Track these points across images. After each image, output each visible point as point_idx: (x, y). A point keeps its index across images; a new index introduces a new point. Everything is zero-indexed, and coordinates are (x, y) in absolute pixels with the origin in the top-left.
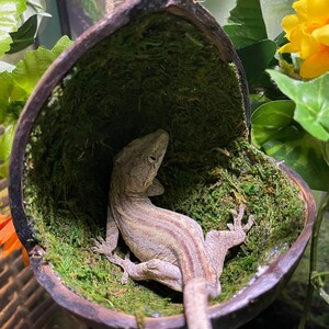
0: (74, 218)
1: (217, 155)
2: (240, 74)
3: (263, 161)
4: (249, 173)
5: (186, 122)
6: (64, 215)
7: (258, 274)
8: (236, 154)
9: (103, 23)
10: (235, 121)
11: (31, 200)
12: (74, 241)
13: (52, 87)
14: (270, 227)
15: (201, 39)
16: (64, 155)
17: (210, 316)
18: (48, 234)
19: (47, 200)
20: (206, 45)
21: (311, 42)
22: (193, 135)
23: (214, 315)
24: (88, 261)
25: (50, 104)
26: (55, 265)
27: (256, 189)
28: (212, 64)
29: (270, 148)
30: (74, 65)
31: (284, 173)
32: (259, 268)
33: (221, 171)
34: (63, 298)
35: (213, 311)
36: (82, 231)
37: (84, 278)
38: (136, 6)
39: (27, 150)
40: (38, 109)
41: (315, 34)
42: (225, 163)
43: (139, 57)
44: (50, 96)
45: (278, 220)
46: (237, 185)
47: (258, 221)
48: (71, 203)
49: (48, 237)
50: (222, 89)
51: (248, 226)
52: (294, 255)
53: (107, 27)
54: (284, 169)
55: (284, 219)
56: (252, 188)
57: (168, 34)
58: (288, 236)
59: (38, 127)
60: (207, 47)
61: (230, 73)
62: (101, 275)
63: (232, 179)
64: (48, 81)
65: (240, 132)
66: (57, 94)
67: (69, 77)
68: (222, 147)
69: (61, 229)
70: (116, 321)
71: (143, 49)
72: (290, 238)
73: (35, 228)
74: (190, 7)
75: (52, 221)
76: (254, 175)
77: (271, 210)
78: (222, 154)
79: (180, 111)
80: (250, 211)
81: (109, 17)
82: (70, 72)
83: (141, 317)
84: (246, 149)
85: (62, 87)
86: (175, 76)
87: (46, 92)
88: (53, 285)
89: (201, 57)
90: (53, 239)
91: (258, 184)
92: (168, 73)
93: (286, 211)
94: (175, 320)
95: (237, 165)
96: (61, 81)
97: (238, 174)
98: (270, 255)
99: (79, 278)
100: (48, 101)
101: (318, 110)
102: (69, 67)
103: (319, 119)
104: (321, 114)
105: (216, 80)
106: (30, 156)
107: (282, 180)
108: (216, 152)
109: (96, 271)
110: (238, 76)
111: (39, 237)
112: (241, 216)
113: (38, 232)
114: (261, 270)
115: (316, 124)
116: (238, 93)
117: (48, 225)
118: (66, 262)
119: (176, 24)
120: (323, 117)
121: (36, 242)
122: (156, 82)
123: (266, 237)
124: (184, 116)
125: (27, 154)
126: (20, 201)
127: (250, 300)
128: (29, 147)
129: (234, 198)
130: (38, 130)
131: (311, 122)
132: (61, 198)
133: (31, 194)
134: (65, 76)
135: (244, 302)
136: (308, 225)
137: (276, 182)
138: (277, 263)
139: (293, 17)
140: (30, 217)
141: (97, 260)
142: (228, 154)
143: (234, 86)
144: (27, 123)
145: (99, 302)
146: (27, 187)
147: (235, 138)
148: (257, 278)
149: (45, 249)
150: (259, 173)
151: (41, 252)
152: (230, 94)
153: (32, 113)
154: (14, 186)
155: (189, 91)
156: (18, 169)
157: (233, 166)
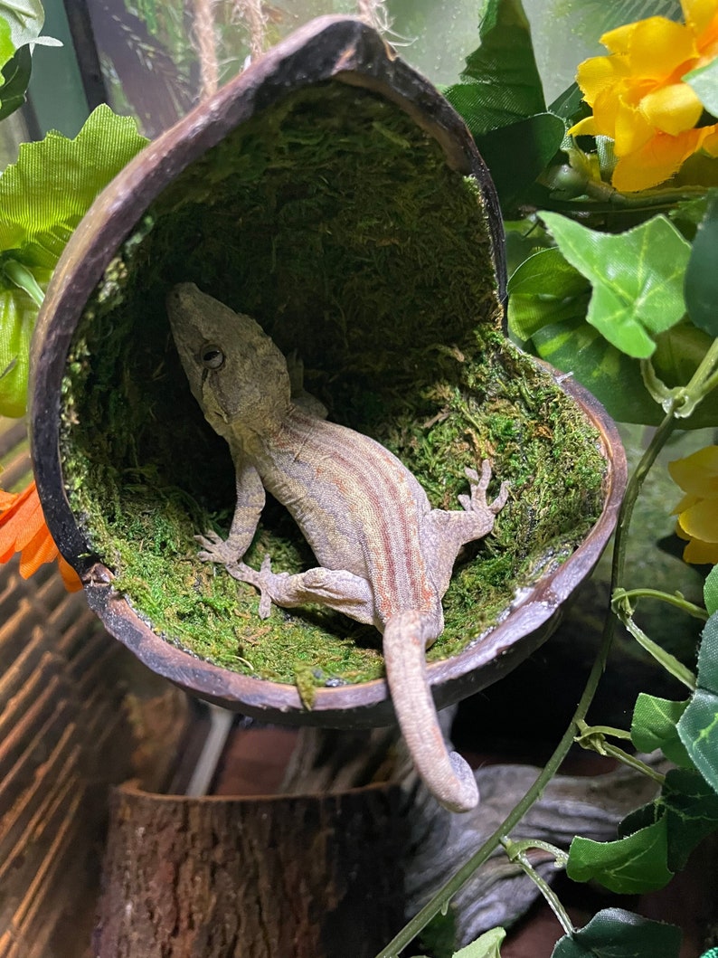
0: (157, 499)
1: (440, 359)
2: (486, 196)
3: (530, 373)
4: (502, 396)
5: (374, 289)
6: (138, 496)
7: (516, 603)
8: (478, 358)
9: (201, 121)
10: (475, 289)
11: (78, 482)
12: (164, 544)
13: (102, 263)
14: (540, 505)
15: (405, 130)
16: (127, 375)
17: (430, 682)
18: (116, 541)
19: (105, 472)
20: (415, 139)
21: (636, 122)
22: (387, 317)
23: (437, 680)
24: (194, 581)
25: (103, 296)
26: (136, 599)
27: (516, 430)
28: (428, 177)
29: (545, 340)
30: (146, 214)
31: (570, 397)
32: (518, 592)
33: (448, 392)
34: (160, 659)
35: (434, 673)
36: (176, 523)
37: (191, 614)
38: (268, 79)
39: (65, 390)
40: (79, 309)
41: (646, 104)
42: (455, 375)
43: (274, 166)
44: (102, 279)
45: (555, 493)
46: (479, 419)
47: (517, 492)
48: (148, 471)
49: (115, 547)
50: (448, 224)
51: (499, 502)
52: (581, 566)
53: (210, 129)
54: (572, 391)
55: (567, 492)
56: (508, 427)
57: (336, 122)
58: (571, 528)
59: (83, 343)
60: (418, 144)
61: (466, 196)
62: (219, 605)
63: (469, 408)
64: (95, 250)
65: (485, 312)
66: (115, 276)
67: (137, 239)
68: (449, 343)
69: (136, 524)
70: (262, 697)
71: (280, 151)
72: (576, 533)
73: (91, 532)
74: (382, 69)
75: (119, 512)
76: (512, 401)
77: (543, 472)
78: (449, 358)
79: (360, 266)
80: (503, 471)
81: (214, 106)
82: (139, 227)
83: (308, 690)
84: (497, 347)
85: (124, 259)
86: (350, 196)
87: (93, 272)
88: (138, 637)
89: (405, 162)
90: (127, 549)
91: (519, 418)
92: (336, 190)
93: (571, 477)
94: (367, 690)
95: (478, 381)
96: (121, 248)
97: (480, 397)
98: (538, 566)
99: (181, 616)
100: (97, 291)
101: (636, 294)
102: (135, 219)
103: (637, 312)
104: (641, 302)
105: (437, 207)
106: (71, 401)
107: (566, 413)
108: (436, 352)
109: (211, 599)
110: (482, 201)
111: (99, 548)
112: (485, 482)
113: (96, 539)
114: (522, 595)
115: (631, 323)
116: (483, 234)
117: (112, 520)
118: (156, 590)
119: (352, 106)
120: (646, 308)
121: (95, 558)
122: (308, 209)
123: (533, 523)
124: (368, 276)
125: (64, 397)
126: (59, 487)
127: (499, 650)
128: (67, 382)
129: (473, 445)
130: (83, 349)
131: (623, 320)
132: (127, 462)
133: (77, 470)
134: (129, 236)
135: (490, 654)
136: (611, 508)
137: (554, 417)
138: (549, 582)
139: (602, 61)
140: (79, 514)
141: (209, 576)
142: (461, 357)
143: (474, 221)
144: (60, 338)
145: (228, 664)
146: (69, 458)
147: (475, 325)
148: (513, 611)
149: (113, 570)
150: (522, 398)
151: (106, 576)
152: (467, 235)
153: (67, 317)
154: (44, 460)
155: (379, 227)
156: (51, 428)
157: (471, 381)
